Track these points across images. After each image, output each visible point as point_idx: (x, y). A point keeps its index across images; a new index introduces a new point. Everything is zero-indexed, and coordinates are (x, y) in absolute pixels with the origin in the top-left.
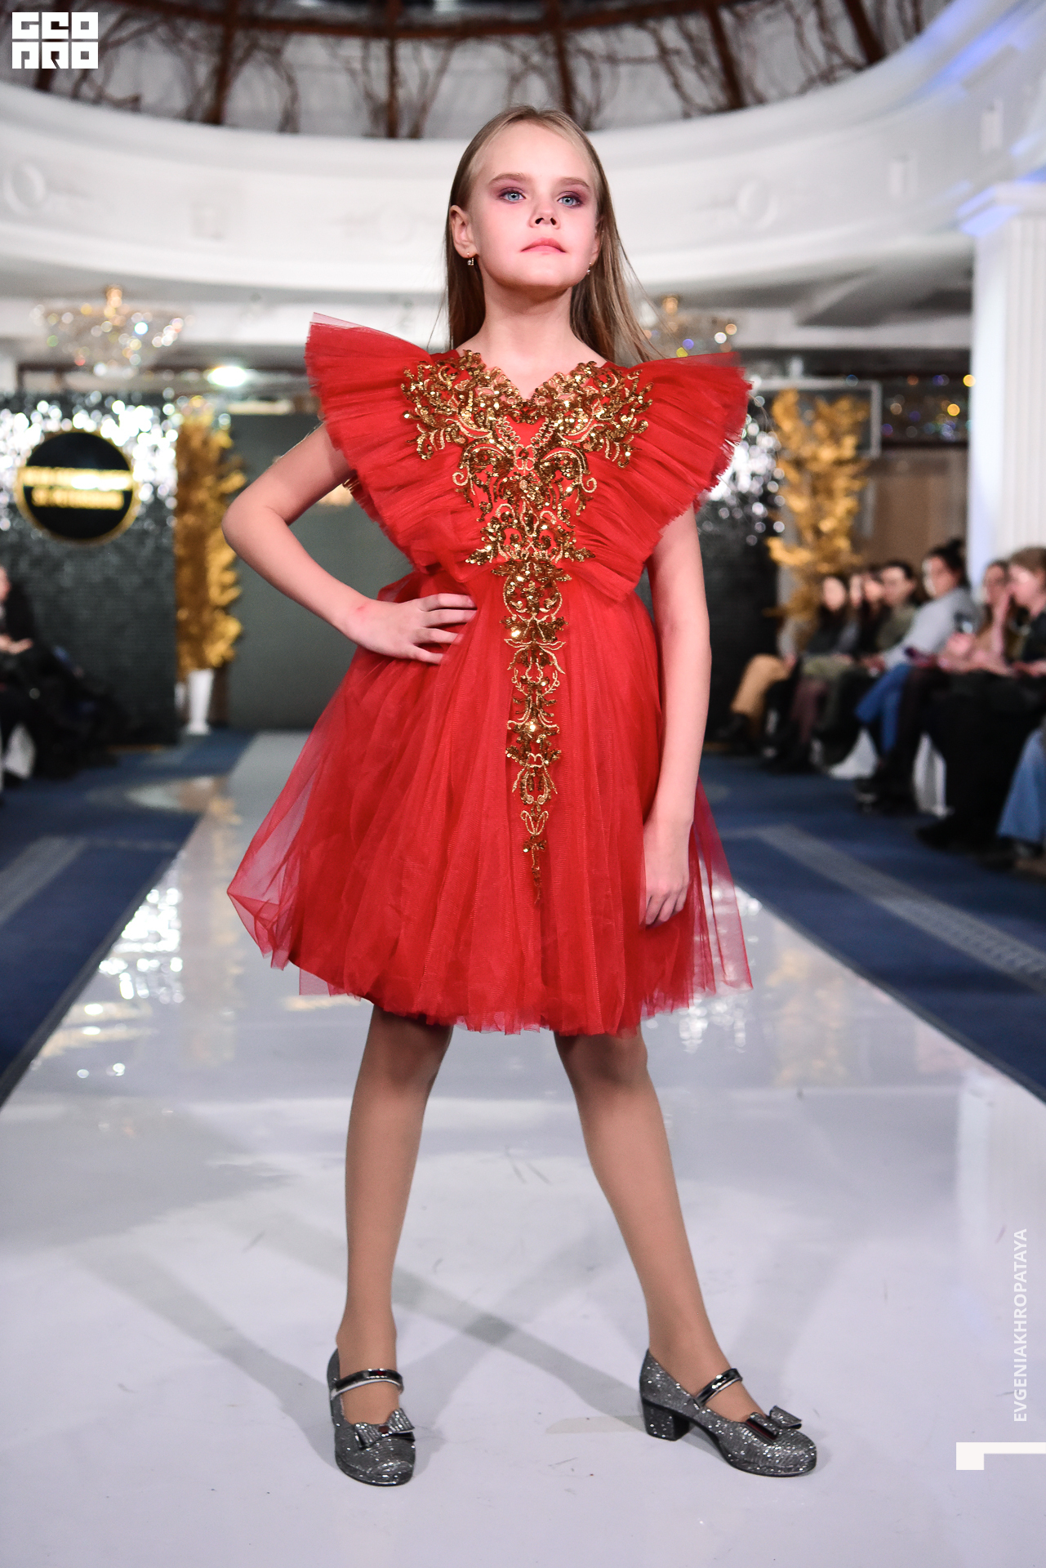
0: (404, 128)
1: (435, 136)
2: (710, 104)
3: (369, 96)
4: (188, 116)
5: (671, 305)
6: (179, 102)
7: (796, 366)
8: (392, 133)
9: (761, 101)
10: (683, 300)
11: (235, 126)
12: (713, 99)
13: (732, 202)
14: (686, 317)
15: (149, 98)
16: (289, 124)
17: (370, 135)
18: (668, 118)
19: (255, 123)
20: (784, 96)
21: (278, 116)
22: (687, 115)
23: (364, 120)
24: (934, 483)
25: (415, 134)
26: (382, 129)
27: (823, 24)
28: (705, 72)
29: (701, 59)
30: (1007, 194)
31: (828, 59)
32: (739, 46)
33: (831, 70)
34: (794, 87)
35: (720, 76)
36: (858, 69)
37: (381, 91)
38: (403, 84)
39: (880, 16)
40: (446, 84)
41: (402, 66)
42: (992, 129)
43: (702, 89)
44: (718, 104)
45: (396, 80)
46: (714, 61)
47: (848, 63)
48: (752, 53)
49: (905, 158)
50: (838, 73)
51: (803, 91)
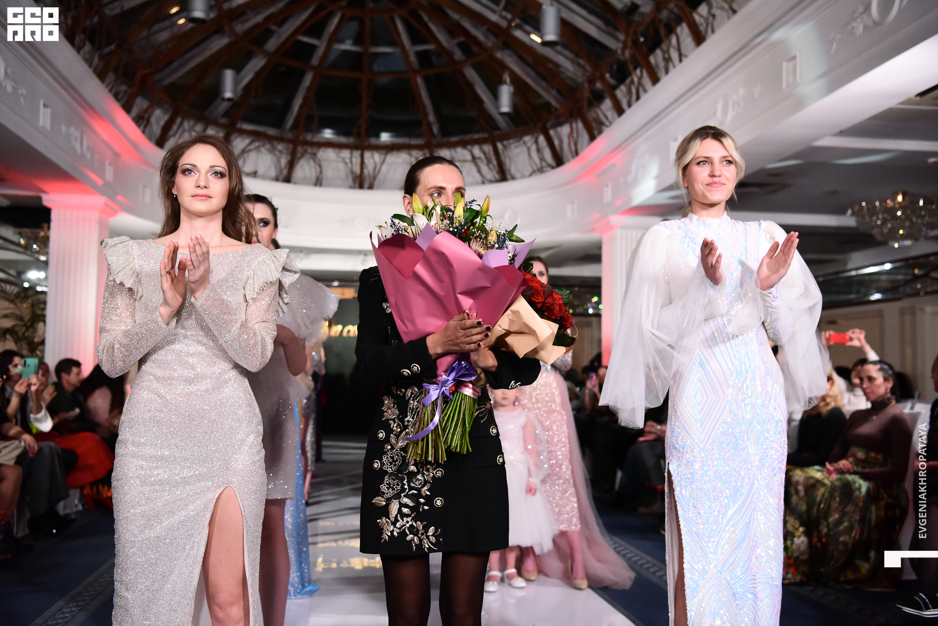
0: (366, 185)
1: (379, 188)
2: (493, 179)
3: (352, 172)
4: (277, 179)
6: (273, 173)
8: (361, 187)
9: (513, 178)
11: (295, 183)
12: (494, 177)
15: (261, 171)
16: (318, 182)
17: (352, 187)
18: (475, 184)
19: (305, 182)
20: (523, 177)
21: (314, 180)
22: (483, 183)
23: (350, 181)
24: (586, 331)
25: (371, 187)
26: (357, 185)
27: (539, 150)
28: (491, 166)
29: (489, 161)
30: (616, 219)
31: (541, 164)
32: (505, 157)
33: (542, 168)
34: (527, 173)
35: (497, 168)
36: (553, 168)
37: (357, 170)
38: (367, 167)
39: (561, 148)
40: (384, 168)
41: (366, 161)
42: (608, 194)
43: (489, 173)
44: (496, 179)
45: (363, 166)
46: (495, 162)
47: (549, 165)
48: (510, 160)
49: (572, 203)
50: (545, 169)
51: (531, 175)
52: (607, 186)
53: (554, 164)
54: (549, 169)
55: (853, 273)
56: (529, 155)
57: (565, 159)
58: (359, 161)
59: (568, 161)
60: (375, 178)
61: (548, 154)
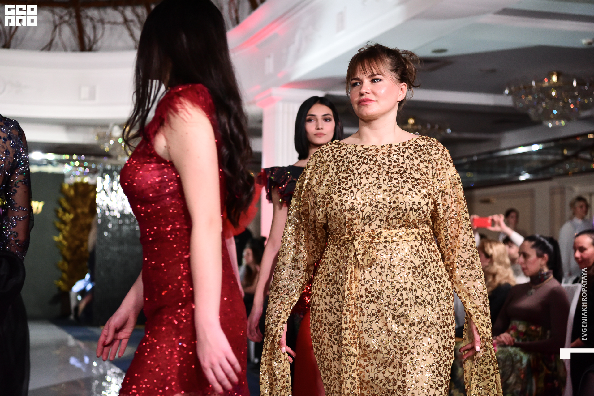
25: (7, 46)
30: (277, 92)
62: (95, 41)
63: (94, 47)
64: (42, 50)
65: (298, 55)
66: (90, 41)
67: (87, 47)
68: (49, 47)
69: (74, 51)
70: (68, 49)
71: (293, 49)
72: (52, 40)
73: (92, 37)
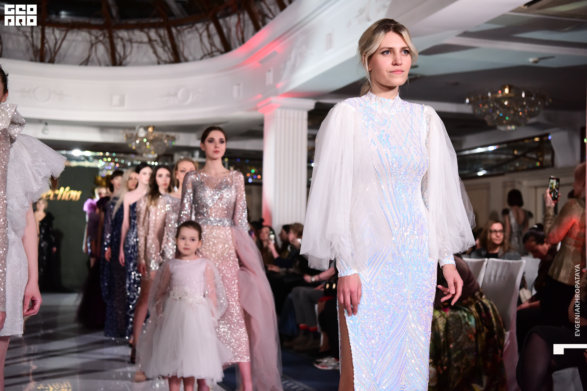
0: (47, 59)
1: (59, 62)
2: (168, 60)
3: (33, 46)
5: (150, 130)
7: (197, 154)
8: (42, 60)
9: (186, 60)
10: (154, 128)
12: (169, 58)
13: (175, 95)
14: (157, 134)
17: (32, 60)
18: (151, 64)
20: (195, 60)
22: (159, 63)
23: (31, 54)
25: (52, 61)
26: (38, 58)
27: (209, 36)
28: (166, 48)
29: (164, 44)
30: (275, 100)
31: (211, 49)
32: (179, 41)
33: (212, 52)
34: (199, 57)
35: (171, 50)
36: (222, 53)
37: (39, 44)
38: (47, 42)
39: (229, 35)
40: (65, 44)
41: (47, 36)
42: (270, 77)
43: (165, 55)
44: (170, 60)
45: (45, 41)
46: (169, 45)
47: (218, 51)
48: (183, 44)
49: (239, 85)
50: (215, 54)
51: (202, 58)
52: (269, 71)
53: (223, 50)
54: (218, 53)
55: (467, 152)
56: (201, 40)
57: (232, 45)
58: (40, 36)
59: (236, 47)
60: (56, 53)
61: (217, 40)
62: (125, 57)
63: (124, 62)
64: (81, 64)
65: (294, 69)
66: (120, 57)
67: (118, 62)
68: (86, 62)
69: (107, 65)
70: (102, 64)
71: (289, 64)
72: (89, 56)
73: (122, 54)
